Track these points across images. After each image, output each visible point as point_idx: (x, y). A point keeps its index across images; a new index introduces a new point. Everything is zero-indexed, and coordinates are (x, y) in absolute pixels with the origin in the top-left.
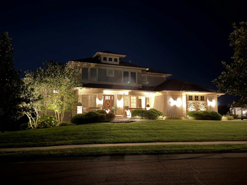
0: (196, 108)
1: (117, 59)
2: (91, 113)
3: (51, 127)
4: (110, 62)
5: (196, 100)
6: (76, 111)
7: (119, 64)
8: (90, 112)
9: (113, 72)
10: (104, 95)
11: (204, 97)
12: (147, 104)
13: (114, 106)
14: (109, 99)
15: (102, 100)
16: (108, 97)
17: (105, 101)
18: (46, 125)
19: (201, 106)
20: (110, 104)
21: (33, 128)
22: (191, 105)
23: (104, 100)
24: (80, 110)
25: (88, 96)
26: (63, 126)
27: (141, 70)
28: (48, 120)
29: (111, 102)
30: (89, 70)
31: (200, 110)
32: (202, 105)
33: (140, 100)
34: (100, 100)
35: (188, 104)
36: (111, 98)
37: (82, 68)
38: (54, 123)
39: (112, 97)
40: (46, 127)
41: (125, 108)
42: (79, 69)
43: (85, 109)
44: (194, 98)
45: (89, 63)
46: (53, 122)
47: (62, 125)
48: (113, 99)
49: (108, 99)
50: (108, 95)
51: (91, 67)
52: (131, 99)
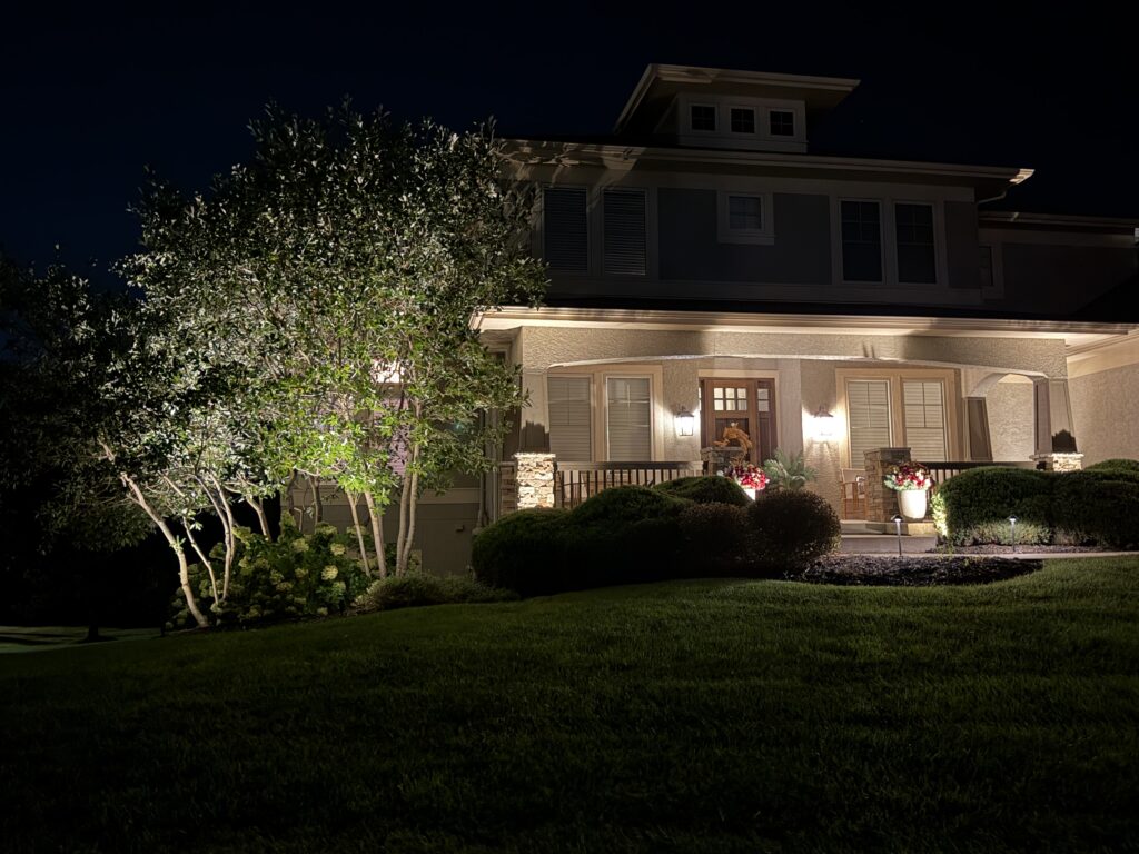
1: (789, 117)
2: (624, 501)
3: (314, 616)
4: (743, 141)
6: (512, 488)
7: (805, 146)
8: (614, 491)
9: (767, 210)
10: (702, 382)
12: (1056, 430)
13: (778, 454)
14: (742, 406)
15: (697, 413)
16: (730, 392)
17: (712, 424)
18: (278, 596)
20: (747, 444)
21: (202, 620)
23: (703, 413)
24: (536, 487)
25: (594, 388)
26: (404, 605)
28: (299, 557)
29: (752, 428)
30: (593, 204)
33: (974, 404)
34: (680, 411)
36: (752, 399)
37: (547, 192)
38: (341, 586)
39: (763, 393)
40: (279, 613)
41: (886, 464)
43: (576, 480)
45: (590, 149)
46: (332, 573)
47: (400, 597)
48: (767, 410)
49: (730, 406)
50: (735, 383)
51: (604, 182)
52: (903, 405)
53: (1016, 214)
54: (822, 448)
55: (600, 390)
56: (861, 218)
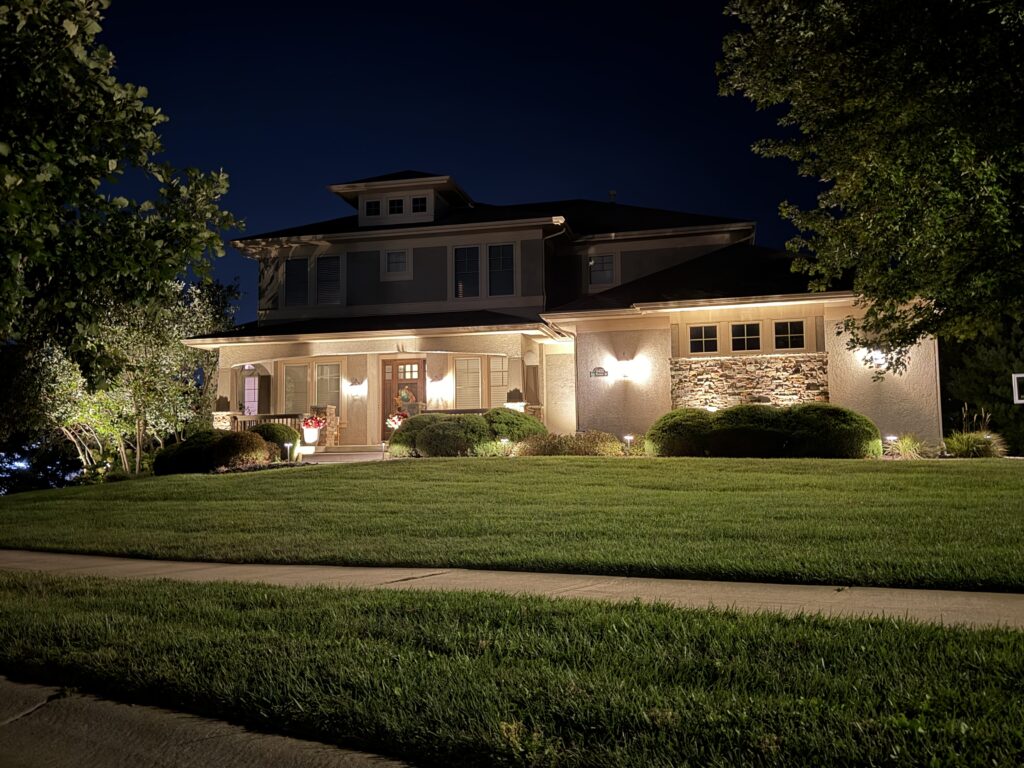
0: (739, 394)
1: (423, 200)
4: (396, 219)
5: (738, 345)
7: (432, 220)
9: (410, 258)
10: (390, 363)
11: (800, 324)
14: (415, 376)
16: (408, 367)
17: (395, 388)
19: (774, 378)
22: (705, 376)
25: (309, 371)
27: (541, 231)
29: (419, 389)
30: (312, 266)
31: (769, 401)
32: (783, 375)
33: (531, 371)
34: (355, 382)
35: (686, 373)
36: (420, 371)
37: (287, 261)
42: (277, 269)
44: (725, 338)
49: (408, 376)
50: (411, 362)
51: (317, 253)
52: (489, 372)
53: (613, 234)
54: (438, 401)
55: (312, 372)
56: (466, 258)
